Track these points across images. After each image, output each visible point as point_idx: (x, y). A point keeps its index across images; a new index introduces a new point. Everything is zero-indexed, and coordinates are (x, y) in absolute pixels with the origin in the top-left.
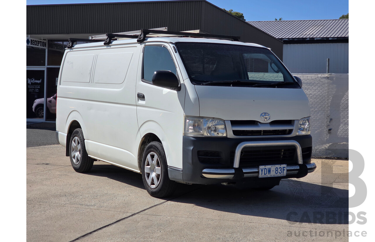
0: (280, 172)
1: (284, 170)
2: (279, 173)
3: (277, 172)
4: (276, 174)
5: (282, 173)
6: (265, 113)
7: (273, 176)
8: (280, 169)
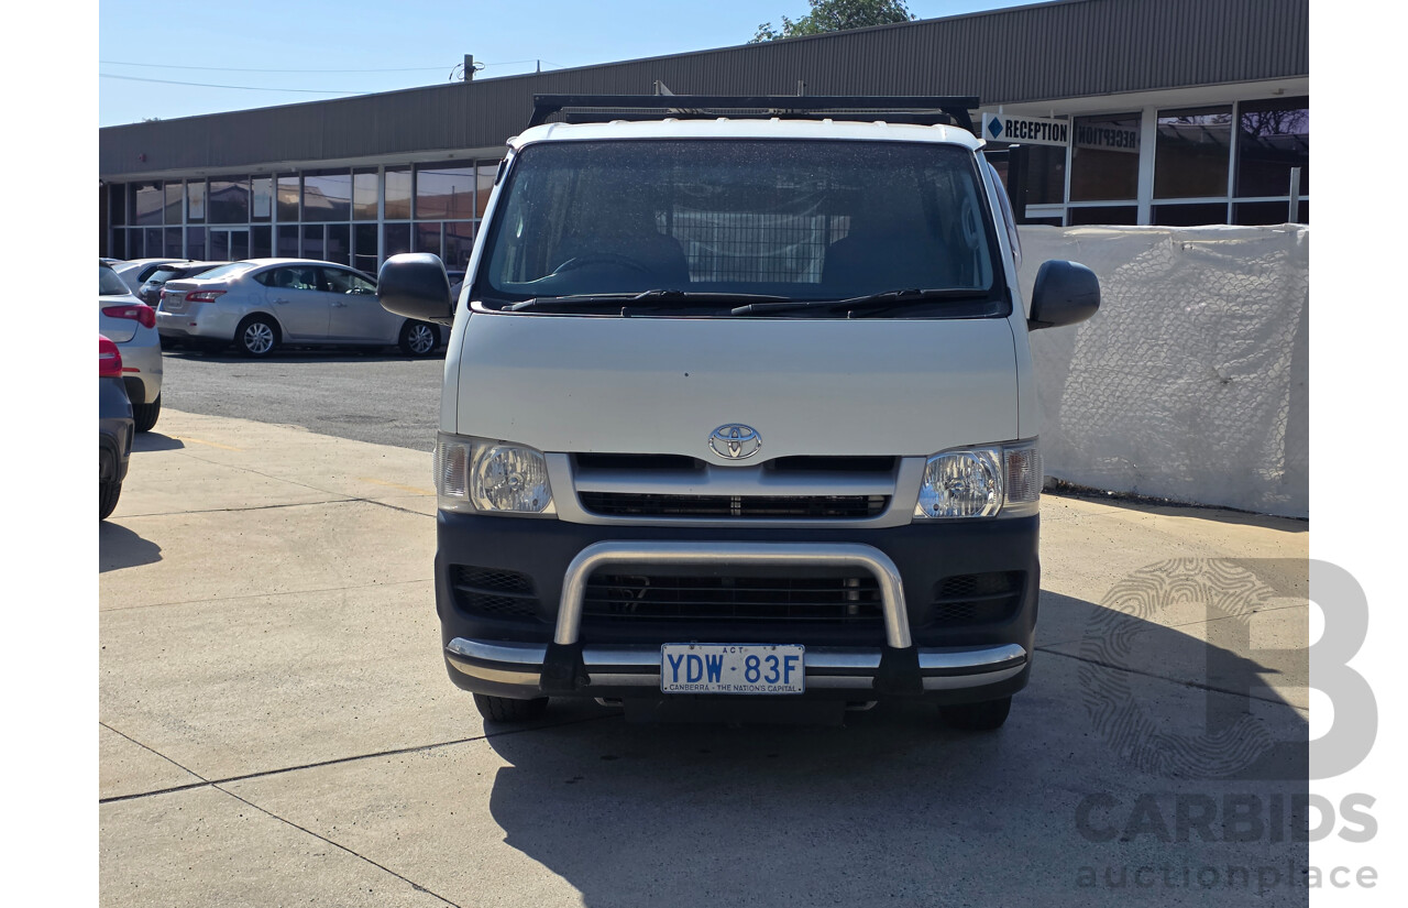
0: (772, 675)
1: (793, 668)
2: (767, 678)
3: (753, 674)
4: (749, 684)
5: (781, 682)
6: (736, 428)
7: (732, 690)
8: (772, 662)
